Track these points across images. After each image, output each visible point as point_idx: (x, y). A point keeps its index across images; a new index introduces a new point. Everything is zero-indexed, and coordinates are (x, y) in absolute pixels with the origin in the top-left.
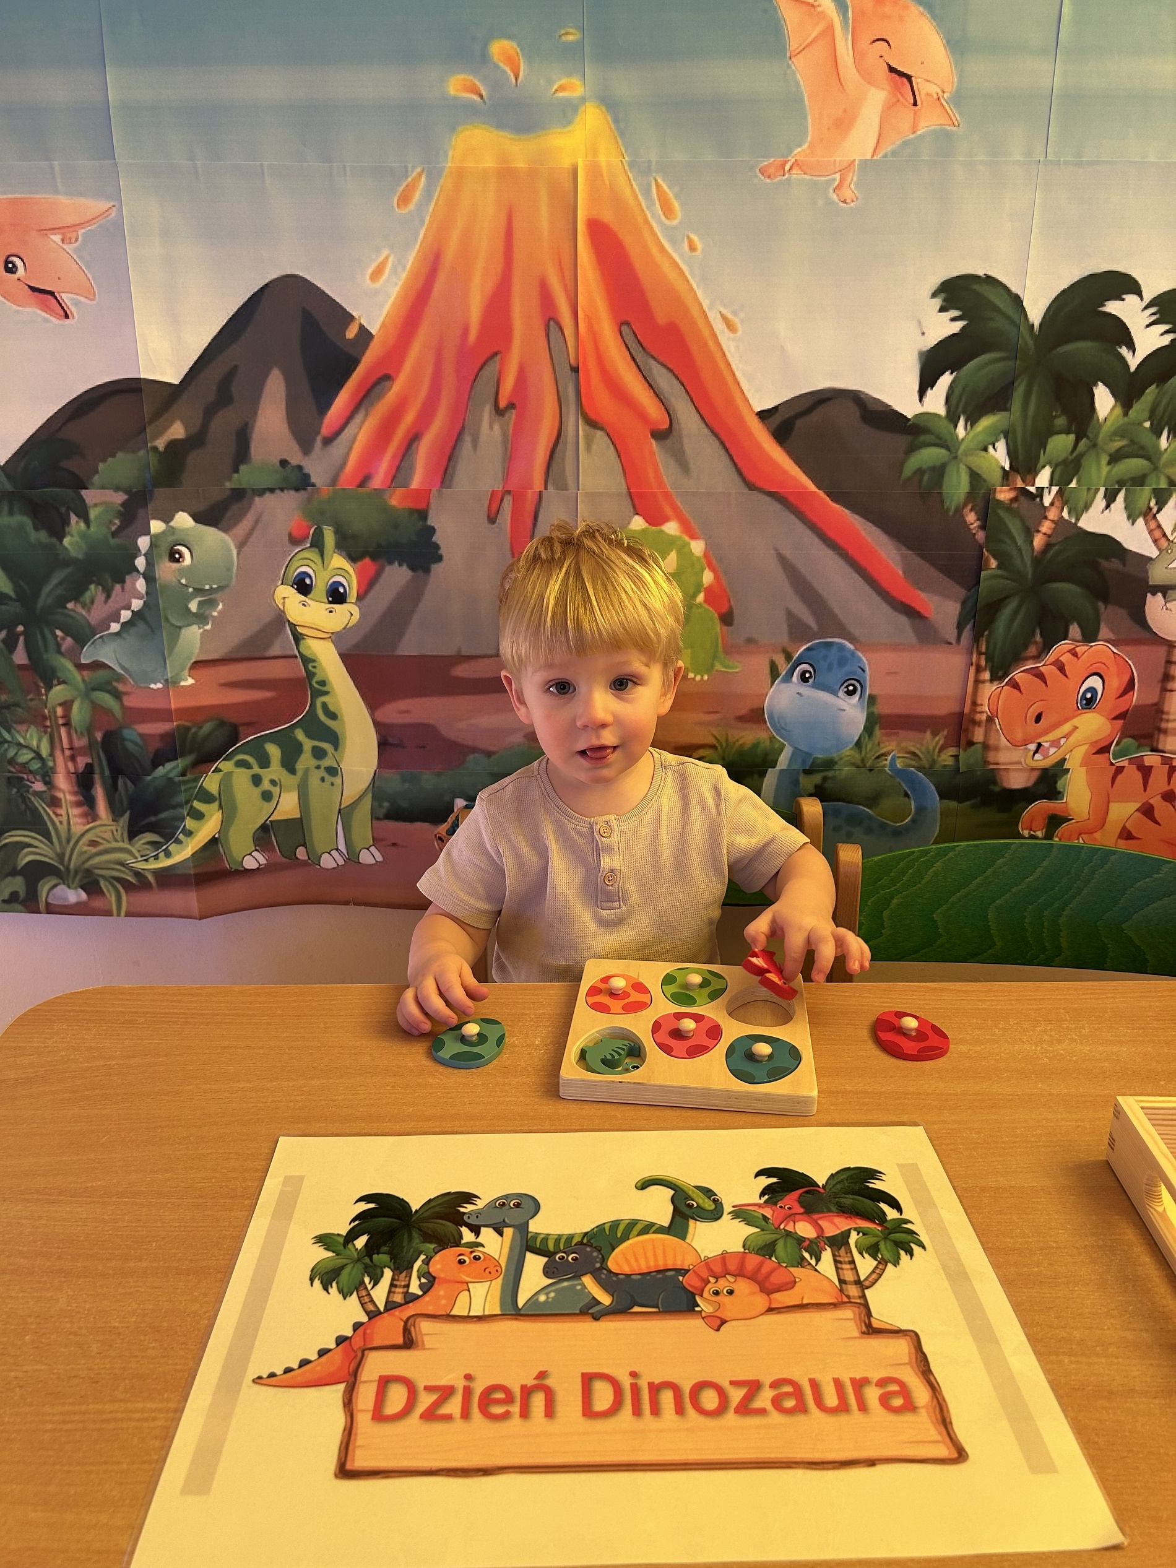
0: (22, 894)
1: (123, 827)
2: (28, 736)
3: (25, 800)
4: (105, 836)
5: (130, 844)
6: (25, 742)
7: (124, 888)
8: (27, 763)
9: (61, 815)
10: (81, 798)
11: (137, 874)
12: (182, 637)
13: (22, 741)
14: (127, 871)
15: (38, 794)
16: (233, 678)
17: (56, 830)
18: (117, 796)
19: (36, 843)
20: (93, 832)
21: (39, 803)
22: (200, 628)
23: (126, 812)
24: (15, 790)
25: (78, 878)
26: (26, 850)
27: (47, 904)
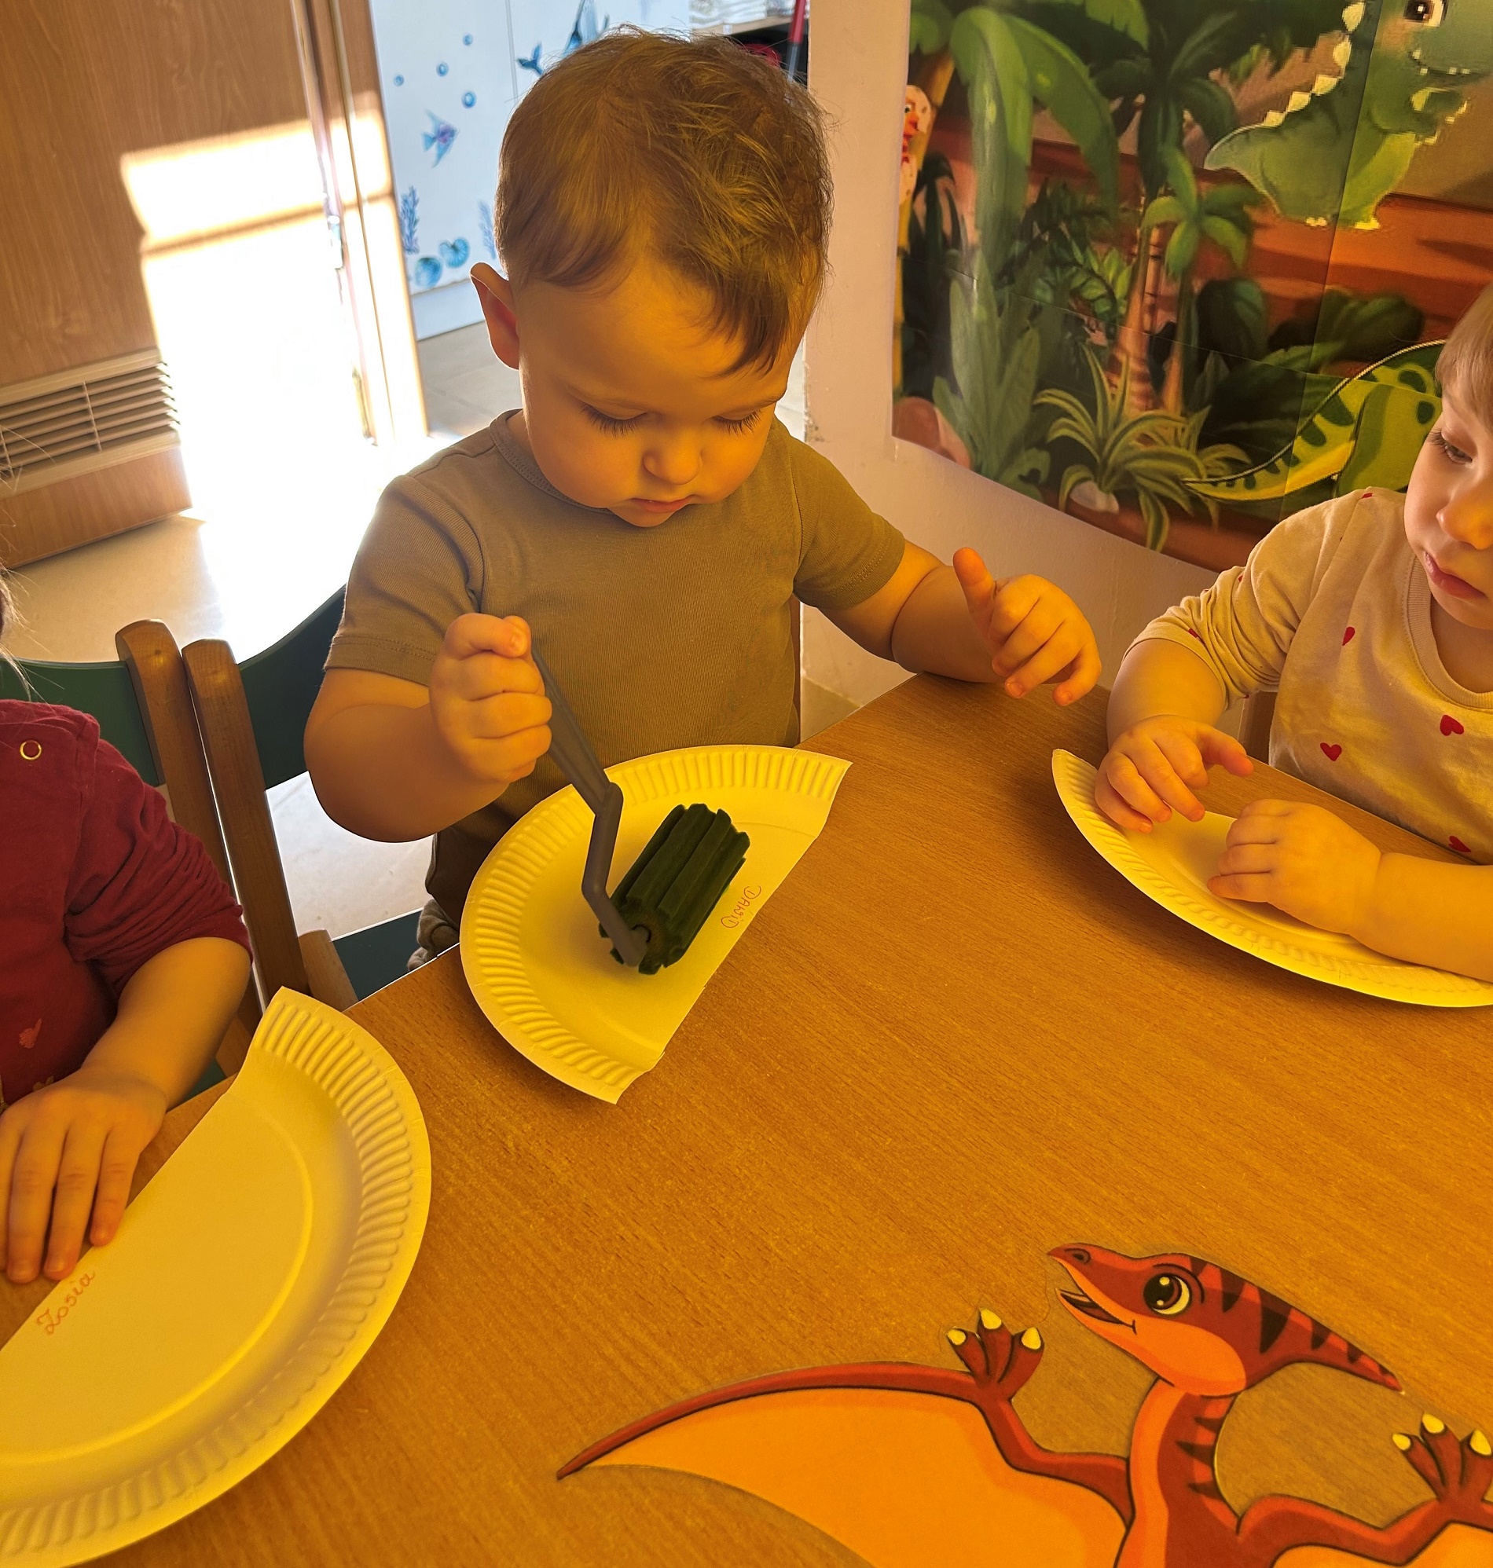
0: (1044, 476)
1: (1193, 428)
2: (1106, 262)
3: (1078, 352)
4: (1164, 433)
5: (1197, 454)
6: (1099, 270)
7: (1170, 513)
8: (1093, 301)
9: (1116, 387)
10: (1148, 371)
11: (1195, 499)
12: (1383, 149)
13: (1096, 268)
14: (1180, 491)
15: (1097, 349)
16: (1444, 235)
17: (1105, 404)
18: (1199, 380)
19: (1076, 414)
20: (1149, 423)
21: (1093, 360)
22: (1417, 139)
23: (1205, 407)
24: (1069, 335)
25: (1114, 479)
26: (1063, 420)
27: (1069, 499)
